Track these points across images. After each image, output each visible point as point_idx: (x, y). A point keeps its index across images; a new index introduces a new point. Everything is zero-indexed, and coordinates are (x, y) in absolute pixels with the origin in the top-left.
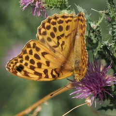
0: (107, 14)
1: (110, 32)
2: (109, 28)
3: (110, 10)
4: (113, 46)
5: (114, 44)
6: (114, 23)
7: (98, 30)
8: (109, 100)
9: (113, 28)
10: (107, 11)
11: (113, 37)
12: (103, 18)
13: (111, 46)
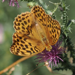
0: (60, 5)
1: (62, 18)
2: (61, 14)
3: (62, 2)
4: (64, 27)
5: (64, 25)
6: (64, 11)
7: (54, 16)
8: (61, 64)
9: (64, 15)
10: (60, 3)
11: (64, 21)
12: (57, 8)
13: (62, 27)
